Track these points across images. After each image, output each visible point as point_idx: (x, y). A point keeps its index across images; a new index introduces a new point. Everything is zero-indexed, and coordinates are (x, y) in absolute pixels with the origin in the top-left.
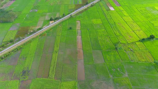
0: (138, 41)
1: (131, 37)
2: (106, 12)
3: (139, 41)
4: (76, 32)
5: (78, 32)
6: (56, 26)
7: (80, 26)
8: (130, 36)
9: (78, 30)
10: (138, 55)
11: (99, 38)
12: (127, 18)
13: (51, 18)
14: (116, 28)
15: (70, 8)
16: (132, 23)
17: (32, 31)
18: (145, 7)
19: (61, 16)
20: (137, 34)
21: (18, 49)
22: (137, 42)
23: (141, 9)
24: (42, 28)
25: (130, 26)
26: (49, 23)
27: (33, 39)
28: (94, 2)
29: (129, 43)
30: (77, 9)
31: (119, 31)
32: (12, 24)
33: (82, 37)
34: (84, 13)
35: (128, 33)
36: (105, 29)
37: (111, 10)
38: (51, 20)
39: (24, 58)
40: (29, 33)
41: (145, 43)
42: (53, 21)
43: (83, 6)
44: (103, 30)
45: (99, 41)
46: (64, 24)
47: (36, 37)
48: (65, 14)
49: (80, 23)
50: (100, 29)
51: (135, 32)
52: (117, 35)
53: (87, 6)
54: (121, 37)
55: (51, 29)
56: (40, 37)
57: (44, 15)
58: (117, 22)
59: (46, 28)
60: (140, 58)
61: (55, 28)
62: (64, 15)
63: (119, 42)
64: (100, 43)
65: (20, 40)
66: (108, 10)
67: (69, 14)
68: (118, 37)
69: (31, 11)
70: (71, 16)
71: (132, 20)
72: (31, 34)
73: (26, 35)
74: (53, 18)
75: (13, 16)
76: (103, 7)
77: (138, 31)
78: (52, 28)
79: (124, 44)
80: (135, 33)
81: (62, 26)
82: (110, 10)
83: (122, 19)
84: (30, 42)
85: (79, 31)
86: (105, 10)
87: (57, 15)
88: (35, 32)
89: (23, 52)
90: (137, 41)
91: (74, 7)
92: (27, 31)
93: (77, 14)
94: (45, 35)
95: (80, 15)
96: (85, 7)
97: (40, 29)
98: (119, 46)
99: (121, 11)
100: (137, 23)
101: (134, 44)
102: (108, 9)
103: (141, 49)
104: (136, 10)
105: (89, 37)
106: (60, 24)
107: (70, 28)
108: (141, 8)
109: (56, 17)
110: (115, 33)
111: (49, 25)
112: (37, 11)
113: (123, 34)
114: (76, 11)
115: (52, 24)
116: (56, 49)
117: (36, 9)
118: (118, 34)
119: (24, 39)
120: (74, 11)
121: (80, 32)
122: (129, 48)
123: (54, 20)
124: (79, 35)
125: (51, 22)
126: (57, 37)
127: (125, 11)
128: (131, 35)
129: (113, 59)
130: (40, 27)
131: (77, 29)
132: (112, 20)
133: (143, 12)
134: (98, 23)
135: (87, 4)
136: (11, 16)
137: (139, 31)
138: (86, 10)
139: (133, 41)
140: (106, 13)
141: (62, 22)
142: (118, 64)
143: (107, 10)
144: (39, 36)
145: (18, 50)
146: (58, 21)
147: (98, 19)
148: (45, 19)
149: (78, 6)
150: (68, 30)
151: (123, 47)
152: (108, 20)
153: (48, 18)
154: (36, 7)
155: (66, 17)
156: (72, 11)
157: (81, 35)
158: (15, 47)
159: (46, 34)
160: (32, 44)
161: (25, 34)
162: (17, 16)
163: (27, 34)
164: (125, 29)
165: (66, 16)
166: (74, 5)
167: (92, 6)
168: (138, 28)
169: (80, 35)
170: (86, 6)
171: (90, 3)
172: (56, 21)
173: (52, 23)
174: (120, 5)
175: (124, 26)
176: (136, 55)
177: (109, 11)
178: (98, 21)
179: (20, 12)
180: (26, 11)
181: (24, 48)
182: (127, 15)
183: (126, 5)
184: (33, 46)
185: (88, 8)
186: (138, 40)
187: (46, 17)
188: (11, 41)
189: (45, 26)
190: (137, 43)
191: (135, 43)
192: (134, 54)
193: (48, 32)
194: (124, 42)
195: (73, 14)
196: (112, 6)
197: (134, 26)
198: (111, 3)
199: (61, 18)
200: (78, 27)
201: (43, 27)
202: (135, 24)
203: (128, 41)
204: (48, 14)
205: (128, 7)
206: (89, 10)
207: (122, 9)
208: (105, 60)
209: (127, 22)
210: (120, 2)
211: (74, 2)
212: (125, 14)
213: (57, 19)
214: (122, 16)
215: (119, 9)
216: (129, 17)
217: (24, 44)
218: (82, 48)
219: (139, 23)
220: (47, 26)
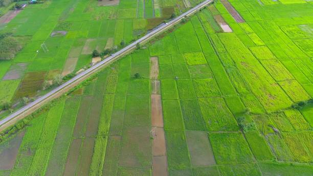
0: (289, 108)
1: (274, 98)
2: (214, 36)
3: (293, 106)
4: (150, 84)
5: (153, 85)
6: (106, 69)
7: (158, 72)
8: (270, 95)
9: (153, 79)
10: (293, 144)
11: (200, 99)
12: (261, 50)
13: (95, 51)
14: (238, 74)
15: (136, 27)
16: (273, 63)
17: (51, 83)
18: (297, 25)
19: (116, 47)
20: (285, 89)
21: (19, 127)
22: (286, 109)
23: (291, 29)
24: (75, 75)
25: (268, 69)
26: (91, 64)
27: (53, 102)
28: (188, 12)
29: (269, 112)
30: (151, 30)
31: (245, 84)
32: (10, 65)
33: (162, 99)
34: (167, 38)
35: (265, 88)
36: (214, 76)
37: (225, 31)
38: (95, 55)
39: (31, 151)
40: (44, 88)
41: (305, 113)
42: (99, 59)
43: (165, 23)
44: (209, 80)
45: (201, 108)
46: (122, 65)
47: (61, 97)
48: (125, 42)
49: (157, 62)
50: (203, 78)
51: (281, 84)
52: (239, 91)
53: (172, 22)
54: (250, 98)
55: (94, 78)
56: (68, 97)
57: (79, 43)
58: (239, 60)
59: (83, 75)
60: (297, 153)
61: (102, 75)
62: (122, 45)
63: (247, 111)
64: (202, 112)
65: (23, 105)
66: (218, 32)
67: (134, 41)
68: (243, 98)
69: (53, 34)
70: (138, 47)
71: (272, 56)
72: (49, 88)
73: (38, 91)
74: (100, 52)
75: (14, 46)
76: (207, 25)
77: (287, 84)
78: (97, 75)
79: (259, 116)
80: (281, 87)
81: (117, 71)
82: (222, 31)
83: (250, 53)
84: (46, 109)
85: (155, 81)
86: (211, 31)
87: (108, 44)
88: (59, 85)
89: (29, 135)
90: (286, 106)
91: (144, 25)
92: (42, 81)
93: (151, 41)
94: (79, 91)
95: (158, 43)
96: (168, 25)
97: (70, 77)
98: (248, 121)
99: (247, 34)
100: (283, 62)
101: (280, 116)
102: (217, 28)
103: (297, 127)
104: (279, 31)
105: (178, 98)
106: (114, 64)
107: (137, 76)
108: (289, 26)
109: (106, 48)
110: (237, 87)
111: (89, 68)
112: (65, 33)
113: (254, 91)
114: (149, 34)
115: (98, 64)
116: (104, 127)
117: (64, 30)
118: (243, 89)
119: (32, 101)
120: (144, 34)
121: (158, 84)
122: (269, 126)
123: (101, 56)
124: (155, 93)
125: (94, 60)
126: (107, 97)
127: (254, 34)
128: (273, 93)
129: (233, 154)
130: (69, 73)
131: (151, 77)
132: (228, 56)
133: (295, 36)
134: (198, 63)
135: (172, 17)
136: (8, 48)
137: (290, 81)
138: (170, 31)
139: (277, 108)
140: (213, 39)
141: (119, 60)
142: (248, 169)
143: (217, 32)
144: (68, 94)
145: (18, 130)
146: (111, 58)
147: (196, 54)
148: (82, 53)
149: (154, 23)
150: (132, 78)
151: (256, 122)
152: (218, 54)
153: (87, 51)
154: (63, 26)
155: (127, 48)
156: (140, 33)
157: (160, 93)
158: (12, 123)
159: (83, 88)
160: (50, 114)
162: (21, 47)
163: (40, 89)
164: (257, 77)
165: (127, 45)
166: (144, 19)
167: (183, 22)
168: (287, 75)
169: (158, 93)
170: (170, 23)
171: (179, 15)
172: (105, 57)
173: (98, 62)
174: (242, 20)
175: (255, 70)
176: (287, 144)
177: (220, 34)
178: (197, 58)
179: (30, 37)
180: (42, 35)
181: (31, 125)
182: (260, 43)
183: (257, 19)
184: (53, 118)
185: (175, 26)
186: (290, 106)
187: (85, 49)
188: (4, 107)
189: (80, 71)
190: (289, 114)
191: (283, 112)
192: (282, 141)
193: (87, 84)
194: (259, 111)
195: (142, 40)
196: (226, 23)
197: (278, 70)
198: (223, 16)
199: (116, 51)
200: (154, 72)
201: (77, 72)
202: (279, 65)
203: (266, 107)
204: (88, 40)
205: (260, 24)
206: (177, 31)
207: (248, 29)
208: (217, 157)
209: (261, 61)
210: (242, 14)
211: (145, 14)
212: (257, 41)
213: (107, 53)
214: (250, 45)
215: (243, 30)
216: (266, 49)
217: (33, 115)
218: (162, 126)
219: (288, 63)
220: (86, 70)
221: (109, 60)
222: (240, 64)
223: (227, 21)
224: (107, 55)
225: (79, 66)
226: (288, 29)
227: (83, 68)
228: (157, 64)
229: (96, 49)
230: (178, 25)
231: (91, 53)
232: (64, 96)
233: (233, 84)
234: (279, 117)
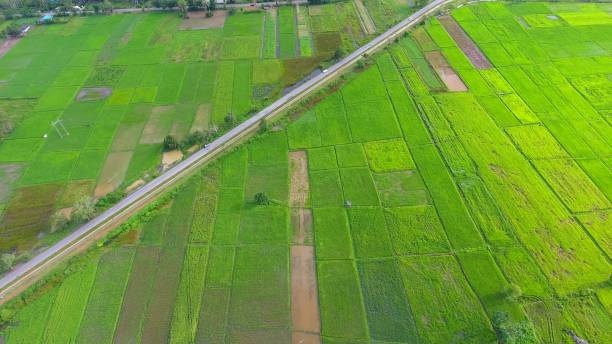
0: (607, 284)
1: (570, 256)
2: (427, 101)
4: (288, 220)
5: (294, 219)
6: (192, 181)
7: (307, 188)
8: (562, 249)
9: (296, 207)
11: (403, 259)
12: (533, 135)
13: (169, 138)
14: (485, 195)
15: (260, 78)
16: (560, 166)
17: (67, 213)
20: (595, 236)
22: (600, 286)
23: (593, 83)
24: (124, 196)
26: (160, 167)
27: (70, 262)
28: (368, 46)
29: (562, 293)
30: (291, 86)
33: (316, 258)
34: (326, 105)
35: (548, 230)
36: (432, 199)
38: (169, 146)
40: (53, 229)
42: (177, 155)
43: (321, 68)
44: (422, 209)
45: (406, 282)
46: (228, 171)
47: (88, 251)
48: (234, 115)
49: (304, 163)
50: (408, 203)
51: (584, 219)
52: (491, 239)
55: (165, 202)
56: (106, 250)
57: (136, 116)
58: (485, 160)
59: (142, 195)
61: (181, 196)
63: (511, 291)
66: (437, 92)
67: (254, 112)
68: (501, 257)
69: (83, 94)
70: (263, 127)
71: (557, 151)
72: (64, 229)
73: (41, 235)
74: (179, 138)
76: (412, 74)
78: (171, 196)
79: (539, 306)
80: (585, 229)
81: (217, 186)
82: (444, 90)
83: (509, 141)
84: (54, 281)
85: (301, 212)
86: (421, 89)
90: (600, 279)
91: (275, 72)
92: (50, 209)
93: (293, 113)
94: (132, 235)
95: (307, 117)
96: (329, 74)
97: (113, 200)
99: (501, 95)
100: (584, 164)
101: (588, 304)
102: (436, 85)
104: (567, 89)
105: (352, 256)
106: (209, 171)
107: (259, 199)
109: (193, 131)
110: (485, 227)
111: (154, 177)
112: (108, 92)
113: (524, 236)
114: (289, 95)
115: (176, 168)
117: (106, 85)
118: (499, 234)
119: (25, 260)
120: (276, 96)
121: (306, 219)
122: (564, 330)
123: (181, 148)
124: (301, 241)
125: (168, 159)
126: (193, 253)
127: (515, 97)
128: (567, 244)
130: (110, 189)
131: (291, 200)
132: (461, 149)
133: (605, 102)
134: (393, 165)
135: (337, 57)
137: (602, 213)
138: (332, 88)
139: (581, 283)
140: (427, 109)
141: (221, 159)
143: (434, 91)
144: (106, 244)
146: (203, 152)
147: (391, 144)
148: (143, 141)
149: (298, 70)
150: (249, 205)
151: (536, 321)
152: (439, 144)
153: (153, 136)
154: (106, 76)
155: (240, 128)
156: (266, 94)
157: (311, 240)
159: (140, 230)
160: (62, 295)
161: (38, 232)
162: (11, 126)
163: (45, 229)
164: (528, 201)
165: (239, 121)
166: (277, 62)
167: (359, 67)
168: (595, 199)
169: (306, 243)
170: (332, 69)
171: (350, 52)
172: (191, 150)
173: (174, 164)
174: (485, 62)
175: (524, 184)
177: (441, 96)
178: (392, 155)
179: (31, 102)
180: (57, 97)
181: (18, 324)
182: (530, 119)
183: (518, 60)
184: (69, 305)
185: (342, 77)
187: (149, 130)
189: (135, 184)
190: (606, 298)
191: (595, 294)
193: (151, 219)
194: (537, 289)
195: (272, 110)
196: (451, 69)
197: (573, 185)
198: (446, 52)
199: (215, 136)
200: (298, 190)
201: (129, 188)
202: (575, 173)
203: (555, 280)
204: (155, 111)
205: (526, 72)
206: (347, 89)
207: (501, 84)
209: (535, 162)
210: (487, 50)
211: (278, 49)
212: (521, 113)
213: (196, 141)
214: (507, 123)
215: (490, 85)
216: (543, 132)
217: (23, 297)
218: (317, 330)
219: (594, 167)
220: (147, 182)
221: (200, 157)
222: (489, 168)
223: (456, 66)
224: (196, 146)
225: (132, 174)
226: (586, 84)
227: (142, 177)
228: (303, 170)
229: (171, 134)
230: (349, 74)
231: (161, 140)
232: (95, 247)
233: (477, 219)
234: (585, 308)
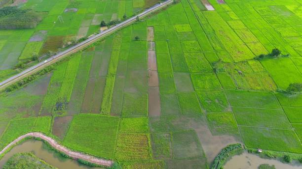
0: (252, 59)
1: (241, 53)
2: (199, 14)
3: (254, 59)
4: (147, 45)
5: (149, 45)
6: (112, 34)
7: (153, 36)
8: (239, 52)
9: (150, 41)
10: (251, 80)
11: (185, 54)
12: (236, 23)
13: (103, 21)
14: (216, 39)
15: (135, 6)
16: (244, 31)
17: (69, 43)
18: (268, 6)
19: (120, 19)
20: (251, 48)
21: (48, 70)
22: (249, 60)
23: (262, 9)
24: (88, 39)
25: (239, 35)
26: (99, 31)
27: (71, 55)
29: (236, 61)
30: (148, 8)
31: (220, 43)
32: (33, 32)
33: (156, 53)
34: (161, 14)
35: (236, 47)
36: (197, 40)
37: (209, 9)
38: (103, 25)
39: (58, 84)
40: (64, 47)
41: (263, 63)
42: (106, 28)
43: (159, 3)
44: (193, 42)
45: (186, 59)
46: (125, 32)
47: (77, 52)
48: (127, 16)
49: (153, 30)
50: (189, 40)
51: (248, 45)
52: (216, 49)
53: (166, 2)
54: (223, 53)
55: (103, 40)
56: (83, 52)
57: (88, 17)
58: (217, 29)
59: (93, 38)
60: (253, 85)
61: (109, 38)
62: (125, 18)
63: (220, 60)
64: (187, 62)
65: (49, 57)
66: (203, 11)
67: (134, 16)
68: (218, 53)
69: (66, 10)
70: (138, 20)
71: (244, 27)
72: (67, 47)
74: (106, 22)
75: (35, 18)
76: (194, 6)
77: (253, 44)
78: (105, 38)
79: (229, 64)
80: (248, 47)
81: (121, 36)
82: (206, 10)
83: (227, 24)
84: (66, 59)
85: (151, 43)
86: (197, 9)
87: (112, 18)
88: (75, 45)
89: (56, 76)
90: (250, 58)
91: (142, 4)
92: (61, 42)
93: (148, 16)
94: (92, 49)
95: (154, 17)
96: (162, 5)
97: (84, 39)
98: (220, 66)
99: (226, 12)
100: (252, 31)
102: (203, 8)
103: (255, 71)
104: (252, 10)
105: (168, 53)
106: (117, 32)
107: (137, 39)
108: (261, 7)
109: (111, 20)
110: (214, 46)
111: (98, 34)
112: (76, 10)
113: (227, 49)
114: (147, 11)
115: (104, 32)
116: (112, 70)
117: (75, 8)
118: (219, 48)
119: (55, 55)
120: (142, 11)
121: (153, 44)
122: (235, 70)
123: (107, 26)
124: (151, 50)
125: (102, 29)
126: (114, 52)
127: (232, 12)
128: (241, 50)
129: (208, 86)
130: (82, 37)
131: (148, 40)
132: (209, 26)
133: (265, 14)
134: (185, 31)
136: (31, 19)
137: (255, 43)
138: (164, 9)
139: (243, 59)
140: (199, 16)
141: (122, 29)
142: (217, 94)
143: (202, 10)
145: (47, 72)
146: (115, 27)
147: (184, 25)
148: (92, 24)
149: (150, 3)
150: (133, 41)
151: (226, 68)
152: (202, 25)
153: (96, 22)
154: (74, 5)
156: (139, 10)
157: (154, 49)
158: (42, 67)
159: (95, 47)
160: (70, 62)
161: (58, 48)
162: (40, 19)
163: (61, 47)
164: (230, 40)
165: (128, 19)
166: (142, 1)
167: (175, 3)
168: (254, 39)
169: (153, 50)
170: (164, 3)
172: (111, 26)
173: (105, 30)
174: (223, 2)
175: (230, 36)
176: (247, 80)
178: (184, 28)
179: (47, 13)
180: (57, 11)
181: (56, 69)
182: (236, 18)
184: (73, 65)
185: (168, 6)
186: (252, 58)
187: (94, 21)
188: (34, 58)
189: (91, 36)
190: (250, 63)
191: (247, 62)
192: (244, 79)
193: (97, 44)
194: (229, 61)
195: (141, 15)
196: (210, 4)
197: (247, 36)
199: (119, 22)
200: (150, 37)
201: (89, 37)
202: (249, 33)
203: (234, 59)
204: (96, 15)
205: (238, 5)
206: (169, 9)
207: (228, 8)
208: (195, 87)
209: (235, 31)
212: (233, 16)
213: (112, 24)
214: (227, 19)
215: (223, 9)
216: (240, 22)
217: (57, 63)
218: (156, 69)
219: (256, 32)
220: (95, 35)
221: (113, 29)
222: (219, 32)
223: (211, 3)
225: (90, 33)
226: (259, 9)
227: (93, 34)
228: (152, 32)
229: (104, 20)
230: (170, 5)
231: (100, 24)
232: (80, 52)
233: (212, 45)
234: (243, 65)
